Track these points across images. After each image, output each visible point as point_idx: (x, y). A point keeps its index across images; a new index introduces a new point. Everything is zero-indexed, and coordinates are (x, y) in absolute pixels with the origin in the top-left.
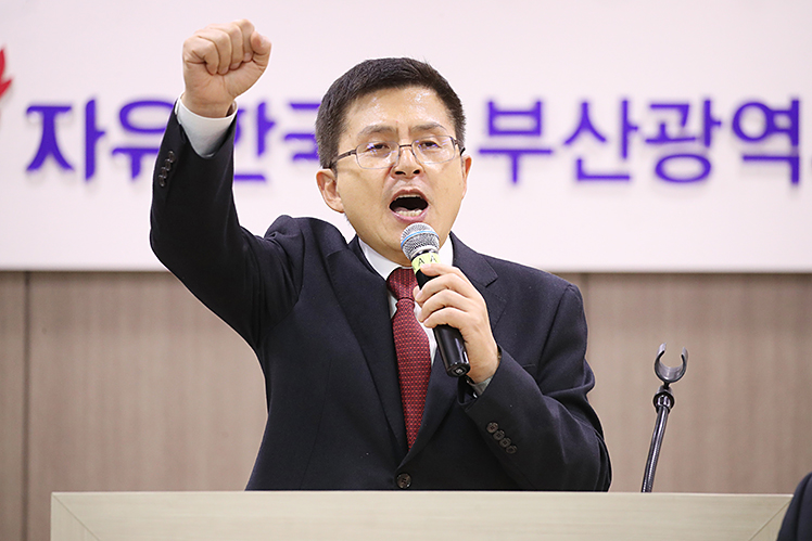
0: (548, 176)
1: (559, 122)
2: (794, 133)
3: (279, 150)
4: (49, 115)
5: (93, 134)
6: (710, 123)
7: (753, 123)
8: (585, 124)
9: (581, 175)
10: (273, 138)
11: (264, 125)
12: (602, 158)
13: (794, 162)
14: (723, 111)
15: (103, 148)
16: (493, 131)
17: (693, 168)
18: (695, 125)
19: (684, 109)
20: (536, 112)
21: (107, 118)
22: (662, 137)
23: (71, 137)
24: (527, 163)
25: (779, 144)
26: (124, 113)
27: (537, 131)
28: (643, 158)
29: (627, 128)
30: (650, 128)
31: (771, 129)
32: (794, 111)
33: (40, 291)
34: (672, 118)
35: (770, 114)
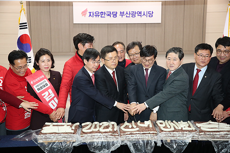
0: (124, 17)
1: (125, 13)
2: (141, 14)
3: (106, 15)
4: (90, 13)
5: (93, 14)
6: (135, 13)
7: (138, 13)
8: (127, 13)
9: (127, 17)
10: (105, 14)
11: (105, 13)
12: (128, 16)
13: (141, 16)
14: (136, 12)
15: (94, 15)
16: (121, 14)
17: (134, 16)
18: (134, 13)
19: (134, 12)
20: (124, 12)
21: (94, 13)
22: (132, 14)
23: (92, 14)
24: (123, 16)
25: (140, 14)
26: (95, 13)
27: (124, 14)
28: (131, 15)
29: (130, 13)
30: (131, 13)
31: (140, 13)
32: (141, 12)
33: (90, 25)
34: (133, 13)
35: (139, 12)
